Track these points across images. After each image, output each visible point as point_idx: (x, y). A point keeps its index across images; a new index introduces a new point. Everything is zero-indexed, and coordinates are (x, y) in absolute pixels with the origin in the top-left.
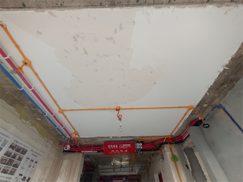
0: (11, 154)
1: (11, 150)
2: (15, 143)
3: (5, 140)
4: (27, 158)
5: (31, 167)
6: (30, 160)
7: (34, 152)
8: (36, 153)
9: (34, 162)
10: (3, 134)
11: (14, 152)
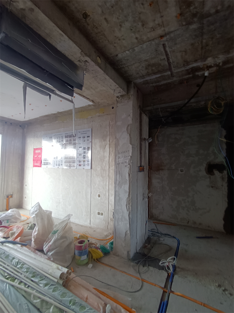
0: (68, 140)
1: (67, 139)
2: (66, 135)
3: (62, 136)
4: (79, 138)
5: (86, 141)
6: (82, 137)
7: (81, 132)
8: (83, 132)
9: (86, 137)
10: (59, 135)
11: (69, 139)
